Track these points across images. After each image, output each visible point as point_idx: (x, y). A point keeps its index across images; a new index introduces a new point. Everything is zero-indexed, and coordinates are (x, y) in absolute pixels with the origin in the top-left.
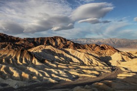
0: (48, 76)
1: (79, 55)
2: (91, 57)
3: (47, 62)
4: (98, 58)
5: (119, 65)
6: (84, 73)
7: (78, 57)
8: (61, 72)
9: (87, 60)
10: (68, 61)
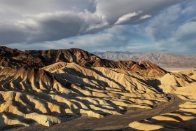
0: (86, 108)
1: (116, 77)
2: (134, 81)
3: (75, 87)
4: (144, 82)
5: (175, 92)
6: (134, 103)
7: (116, 80)
8: (101, 102)
9: (129, 84)
10: (103, 86)
